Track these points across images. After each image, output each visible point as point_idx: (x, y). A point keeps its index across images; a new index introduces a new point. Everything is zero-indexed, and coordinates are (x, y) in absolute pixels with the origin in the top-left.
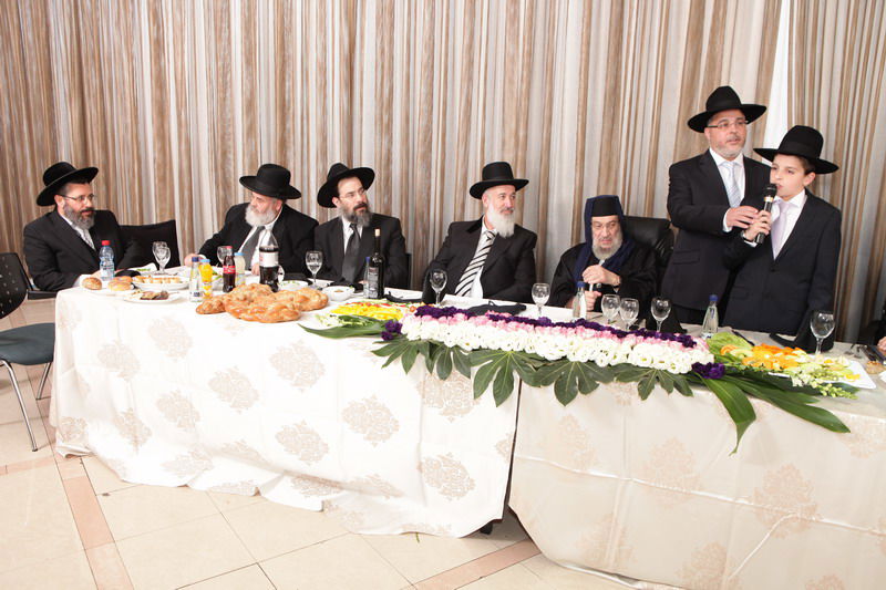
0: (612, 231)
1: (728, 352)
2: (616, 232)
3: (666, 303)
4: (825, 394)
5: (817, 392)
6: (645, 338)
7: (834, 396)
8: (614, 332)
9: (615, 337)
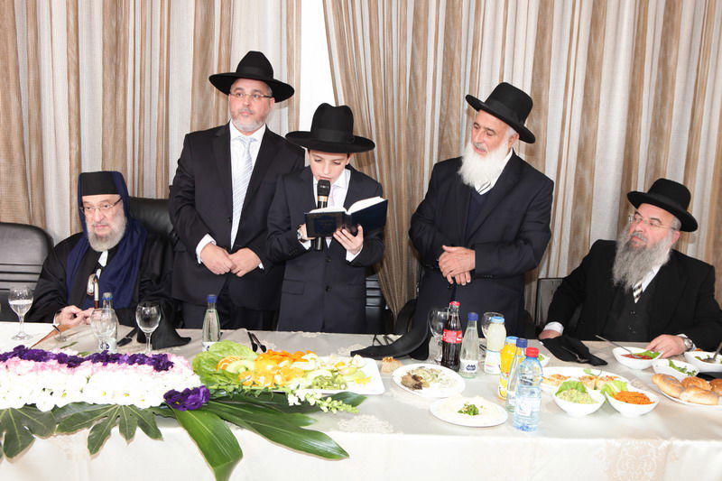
0: (109, 214)
1: (223, 369)
2: (114, 216)
3: (154, 310)
4: (326, 410)
5: (316, 408)
6: (105, 365)
7: (334, 411)
8: (62, 359)
9: (65, 367)
